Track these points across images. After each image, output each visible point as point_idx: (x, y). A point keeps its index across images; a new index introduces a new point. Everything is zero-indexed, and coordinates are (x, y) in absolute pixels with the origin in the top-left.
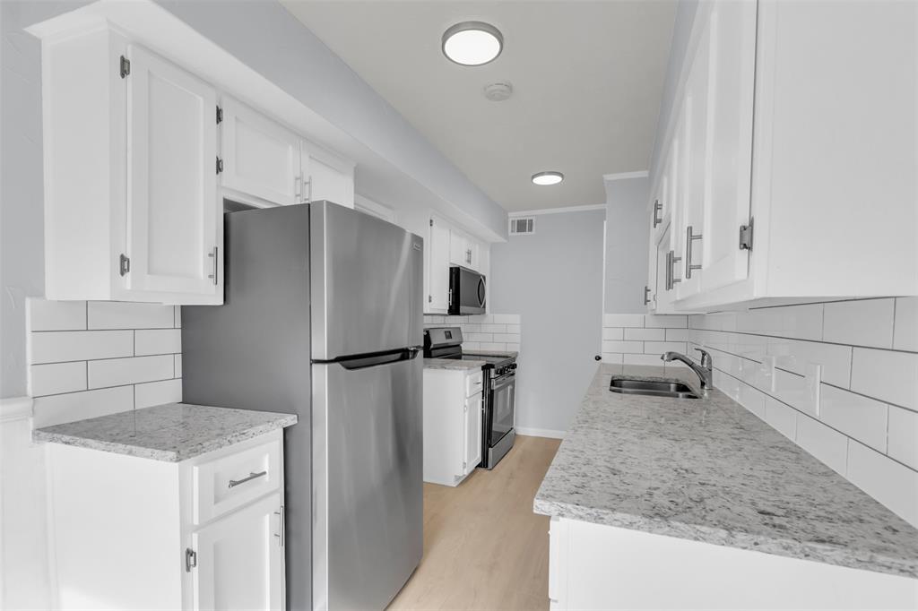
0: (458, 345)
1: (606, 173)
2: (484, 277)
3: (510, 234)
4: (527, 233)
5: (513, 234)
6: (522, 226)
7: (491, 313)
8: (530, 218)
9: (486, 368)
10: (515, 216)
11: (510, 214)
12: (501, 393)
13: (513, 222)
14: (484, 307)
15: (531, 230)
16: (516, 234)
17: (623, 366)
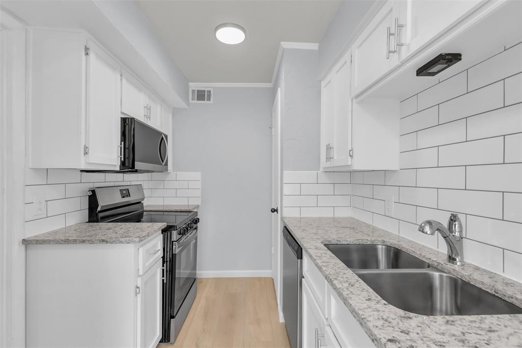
0: (140, 202)
1: (282, 41)
2: (166, 137)
3: (191, 101)
4: (206, 102)
5: (193, 102)
6: (201, 95)
7: (173, 171)
8: (209, 89)
9: (166, 231)
10: (195, 86)
11: (191, 84)
12: (184, 254)
13: (193, 91)
14: (166, 164)
15: (209, 99)
16: (196, 102)
17: (300, 218)
